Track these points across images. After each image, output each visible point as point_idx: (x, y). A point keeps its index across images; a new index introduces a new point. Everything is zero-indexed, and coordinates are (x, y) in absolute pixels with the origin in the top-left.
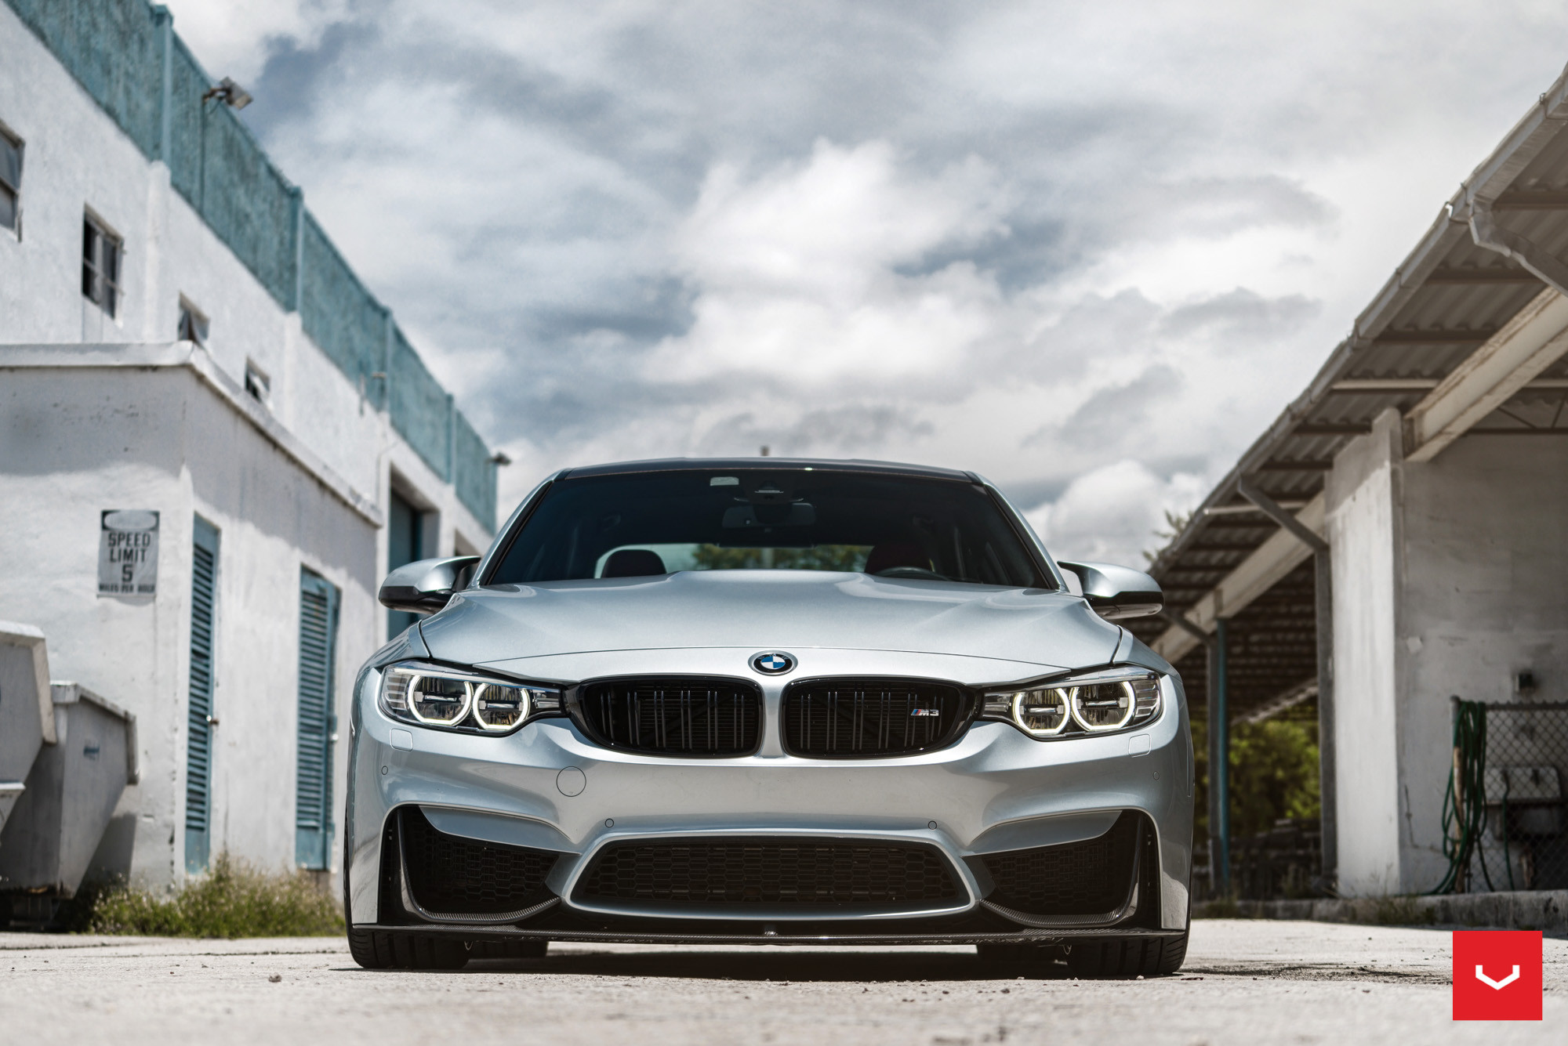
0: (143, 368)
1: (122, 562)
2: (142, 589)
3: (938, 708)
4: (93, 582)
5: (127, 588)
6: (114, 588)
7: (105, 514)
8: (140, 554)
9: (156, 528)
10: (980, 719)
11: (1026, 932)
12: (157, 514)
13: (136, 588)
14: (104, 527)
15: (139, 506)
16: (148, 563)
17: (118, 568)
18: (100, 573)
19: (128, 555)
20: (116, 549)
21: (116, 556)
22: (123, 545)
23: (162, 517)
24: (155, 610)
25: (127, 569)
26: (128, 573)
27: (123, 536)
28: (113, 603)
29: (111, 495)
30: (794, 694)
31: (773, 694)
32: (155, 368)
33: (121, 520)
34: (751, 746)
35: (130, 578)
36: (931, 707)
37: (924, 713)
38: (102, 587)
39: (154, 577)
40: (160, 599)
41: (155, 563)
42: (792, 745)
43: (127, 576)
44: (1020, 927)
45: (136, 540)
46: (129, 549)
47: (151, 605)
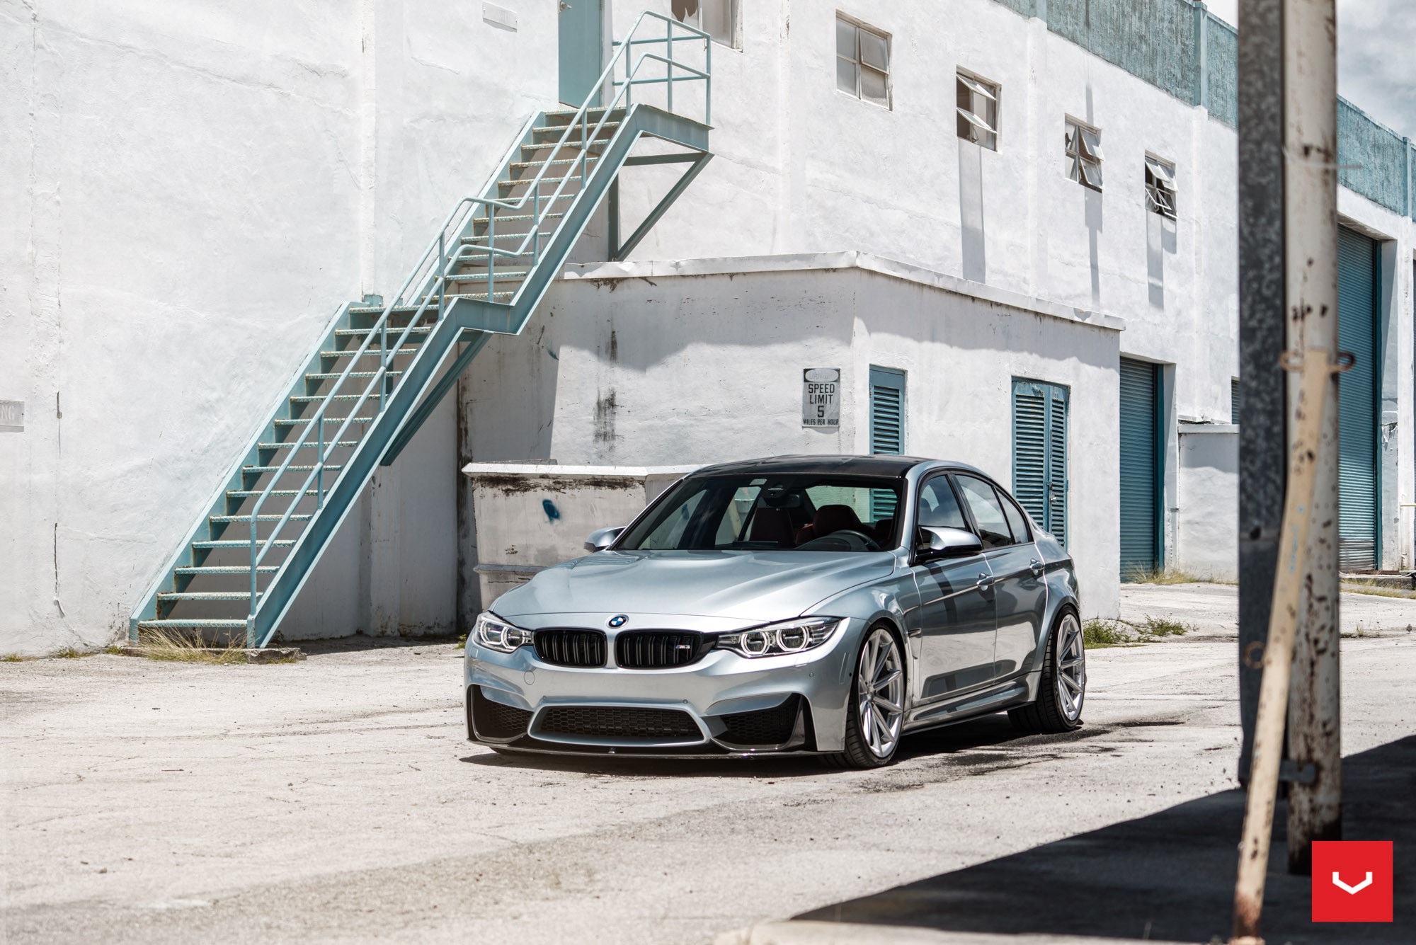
0: (827, 270)
1: (818, 404)
2: (830, 422)
3: (689, 644)
4: (799, 418)
5: (821, 422)
6: (813, 422)
7: (806, 371)
8: (828, 397)
9: (838, 381)
10: (714, 648)
11: (730, 754)
12: (838, 371)
13: (826, 422)
14: (806, 381)
15: (827, 365)
16: (834, 404)
17: (815, 408)
18: (804, 412)
19: (821, 399)
20: (813, 395)
21: (813, 400)
22: (818, 392)
23: (841, 372)
24: (839, 436)
25: (821, 409)
26: (821, 412)
27: (818, 386)
28: (812, 432)
29: (810, 359)
30: (621, 638)
31: (611, 637)
32: (835, 270)
33: (815, 376)
34: (602, 663)
35: (823, 416)
36: (685, 644)
37: (682, 647)
38: (805, 421)
39: (838, 414)
40: (842, 429)
41: (838, 404)
42: (621, 662)
43: (821, 414)
44: (729, 751)
45: (826, 388)
46: (821, 394)
47: (837, 433)
